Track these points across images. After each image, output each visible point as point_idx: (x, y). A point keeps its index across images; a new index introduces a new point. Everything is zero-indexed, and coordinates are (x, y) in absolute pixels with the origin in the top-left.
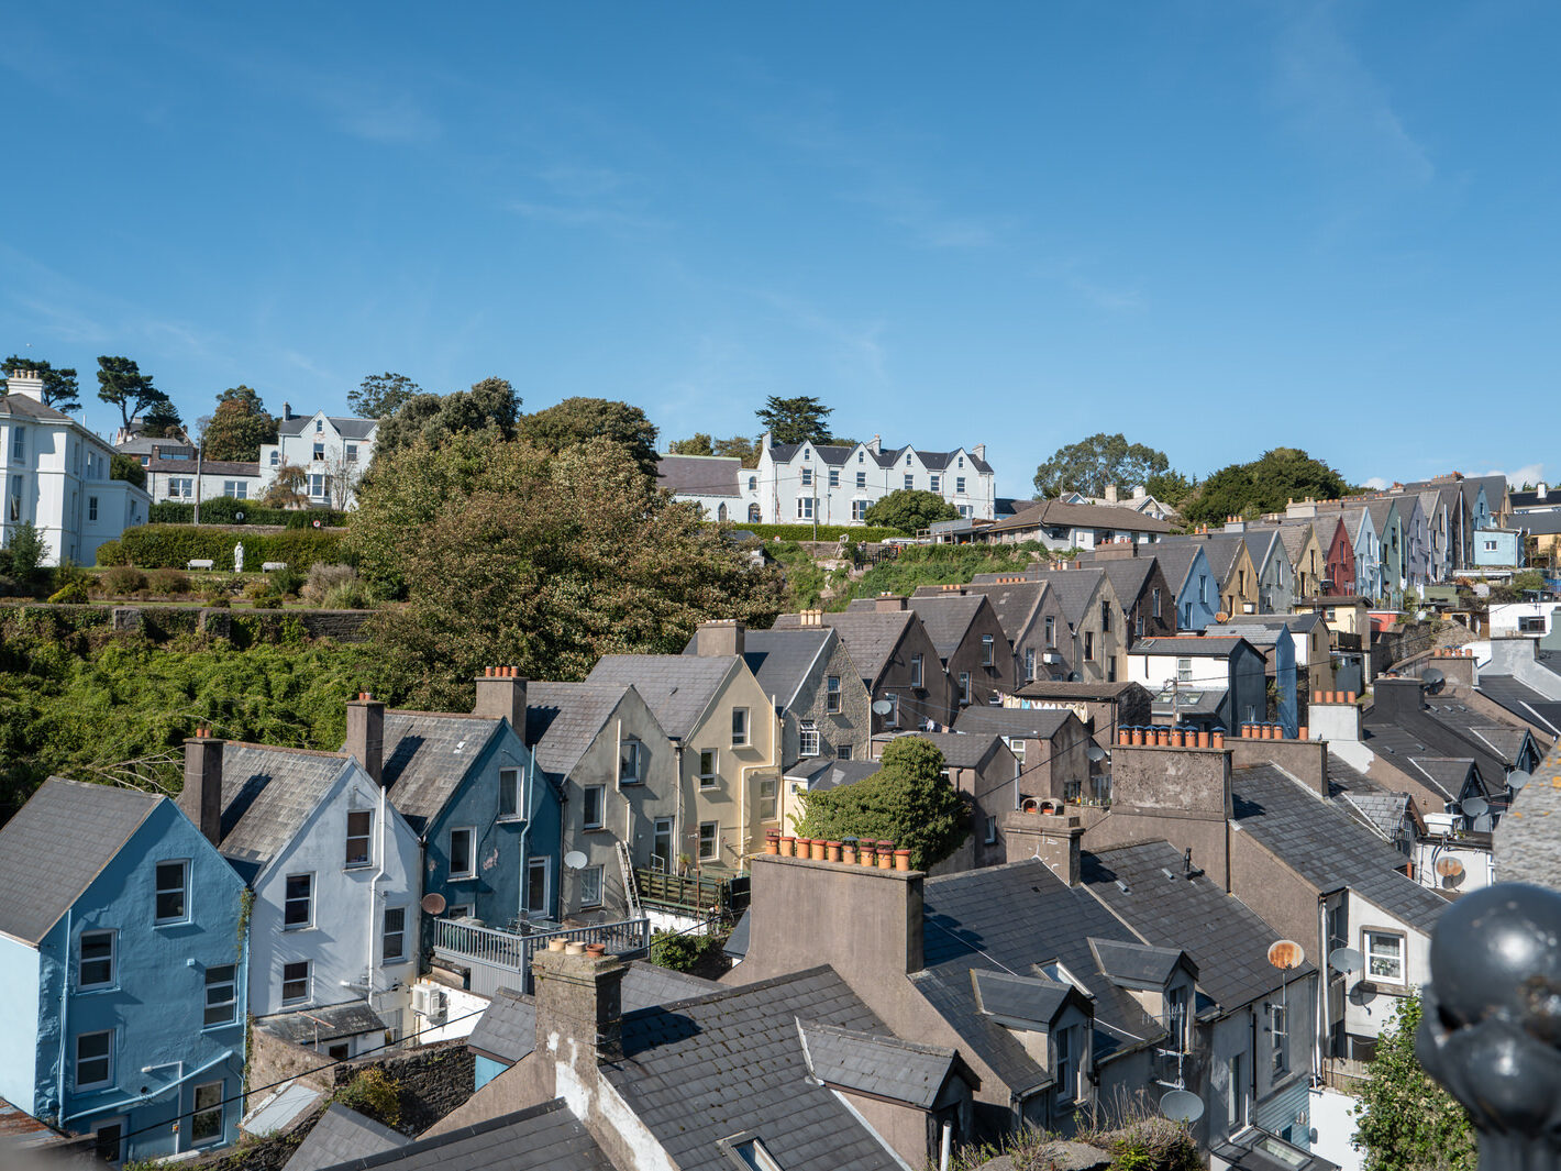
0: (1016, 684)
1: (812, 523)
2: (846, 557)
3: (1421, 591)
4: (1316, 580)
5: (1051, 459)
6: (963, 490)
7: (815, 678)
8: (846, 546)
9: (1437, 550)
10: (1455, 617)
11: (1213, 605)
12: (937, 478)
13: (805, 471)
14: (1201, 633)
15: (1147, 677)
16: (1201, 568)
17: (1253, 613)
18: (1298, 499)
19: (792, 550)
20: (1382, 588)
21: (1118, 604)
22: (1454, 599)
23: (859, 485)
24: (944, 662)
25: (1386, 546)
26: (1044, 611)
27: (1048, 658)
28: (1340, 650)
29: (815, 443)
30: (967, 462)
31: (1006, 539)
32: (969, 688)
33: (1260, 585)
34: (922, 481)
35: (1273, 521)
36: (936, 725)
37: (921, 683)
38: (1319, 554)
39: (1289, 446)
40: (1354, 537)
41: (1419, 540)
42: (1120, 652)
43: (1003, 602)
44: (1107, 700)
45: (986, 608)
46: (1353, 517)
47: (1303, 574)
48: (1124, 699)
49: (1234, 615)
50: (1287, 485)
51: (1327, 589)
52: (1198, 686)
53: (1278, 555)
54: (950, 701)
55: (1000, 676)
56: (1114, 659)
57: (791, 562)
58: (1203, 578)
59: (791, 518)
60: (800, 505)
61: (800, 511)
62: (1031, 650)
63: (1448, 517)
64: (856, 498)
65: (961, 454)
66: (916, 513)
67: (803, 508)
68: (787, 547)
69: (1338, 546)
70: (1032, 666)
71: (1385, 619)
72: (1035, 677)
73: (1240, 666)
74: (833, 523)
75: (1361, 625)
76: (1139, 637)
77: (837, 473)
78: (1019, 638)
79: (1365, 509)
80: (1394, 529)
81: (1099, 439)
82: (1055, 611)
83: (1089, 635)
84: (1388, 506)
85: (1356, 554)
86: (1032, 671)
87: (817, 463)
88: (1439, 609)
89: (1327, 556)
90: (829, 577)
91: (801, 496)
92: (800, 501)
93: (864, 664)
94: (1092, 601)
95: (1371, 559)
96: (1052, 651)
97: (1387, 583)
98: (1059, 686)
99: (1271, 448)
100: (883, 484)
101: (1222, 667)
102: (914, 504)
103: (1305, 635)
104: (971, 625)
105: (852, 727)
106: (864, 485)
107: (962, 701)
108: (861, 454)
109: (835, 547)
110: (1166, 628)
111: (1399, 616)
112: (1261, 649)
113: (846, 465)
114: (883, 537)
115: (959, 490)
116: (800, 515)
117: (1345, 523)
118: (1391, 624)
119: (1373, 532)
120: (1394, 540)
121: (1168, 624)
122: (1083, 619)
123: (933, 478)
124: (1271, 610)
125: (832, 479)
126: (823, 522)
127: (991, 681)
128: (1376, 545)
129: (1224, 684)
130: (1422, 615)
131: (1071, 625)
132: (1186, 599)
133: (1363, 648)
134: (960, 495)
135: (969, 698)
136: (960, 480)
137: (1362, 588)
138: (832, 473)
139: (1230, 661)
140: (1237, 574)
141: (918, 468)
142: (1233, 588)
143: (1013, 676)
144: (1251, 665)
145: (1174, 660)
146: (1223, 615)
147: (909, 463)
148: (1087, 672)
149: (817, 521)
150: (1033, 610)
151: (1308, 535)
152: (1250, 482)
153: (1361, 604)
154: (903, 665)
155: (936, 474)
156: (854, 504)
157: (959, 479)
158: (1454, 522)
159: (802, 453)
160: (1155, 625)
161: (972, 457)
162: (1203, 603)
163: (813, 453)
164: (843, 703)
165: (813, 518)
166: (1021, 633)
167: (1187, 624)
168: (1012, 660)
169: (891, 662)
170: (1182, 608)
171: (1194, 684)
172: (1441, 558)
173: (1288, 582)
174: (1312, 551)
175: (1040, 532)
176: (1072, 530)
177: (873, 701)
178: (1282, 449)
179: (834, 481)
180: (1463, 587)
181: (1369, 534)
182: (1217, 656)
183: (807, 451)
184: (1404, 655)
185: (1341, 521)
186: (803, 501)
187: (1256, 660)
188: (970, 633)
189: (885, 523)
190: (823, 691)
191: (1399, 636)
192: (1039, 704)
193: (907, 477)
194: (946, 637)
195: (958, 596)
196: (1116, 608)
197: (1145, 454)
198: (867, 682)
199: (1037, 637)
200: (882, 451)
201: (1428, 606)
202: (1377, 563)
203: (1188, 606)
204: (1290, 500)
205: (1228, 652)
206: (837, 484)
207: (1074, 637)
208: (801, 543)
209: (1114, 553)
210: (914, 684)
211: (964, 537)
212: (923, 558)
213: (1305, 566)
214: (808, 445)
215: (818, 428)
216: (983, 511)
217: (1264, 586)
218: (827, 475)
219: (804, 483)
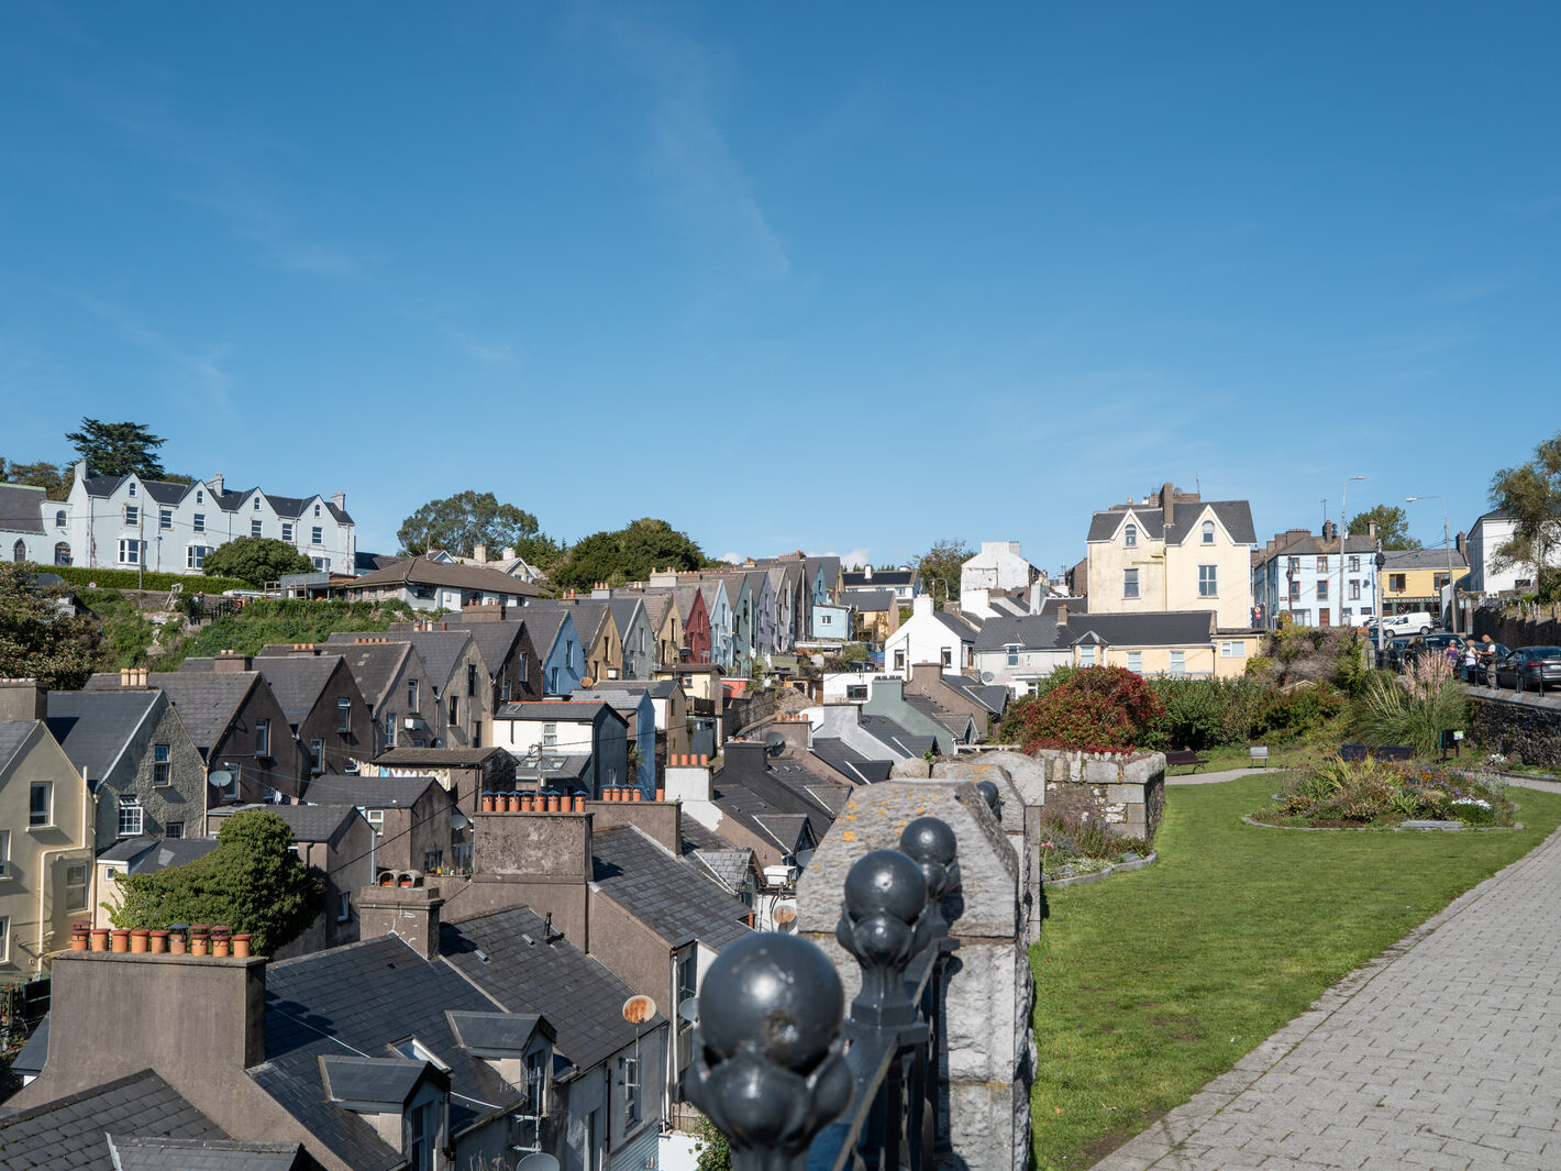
0: (375, 751)
1: (138, 568)
2: (179, 609)
3: (768, 660)
4: (676, 648)
5: (418, 512)
6: (319, 541)
7: (138, 746)
8: (179, 596)
9: (782, 622)
10: (796, 685)
11: (579, 670)
12: (290, 526)
13: (129, 509)
14: (567, 698)
15: (512, 742)
16: (568, 634)
17: (617, 679)
18: (661, 569)
19: (111, 599)
20: (734, 657)
21: (485, 668)
22: (795, 669)
23: (196, 529)
24: (294, 728)
25: (738, 617)
26: (406, 673)
27: (409, 723)
28: (696, 715)
29: (142, 477)
30: (324, 510)
31: (367, 597)
32: (322, 756)
33: (624, 651)
34: (272, 528)
35: (637, 590)
36: (283, 796)
37: (267, 750)
38: (678, 623)
39: (654, 517)
40: (711, 608)
41: (767, 613)
42: (486, 717)
43: (362, 663)
44: (471, 766)
45: (343, 668)
46: (710, 589)
47: (664, 642)
48: (489, 765)
49: (599, 680)
50: (651, 555)
51: (685, 656)
52: (562, 750)
53: (641, 623)
54: (300, 769)
55: (357, 743)
56: (479, 724)
57: (110, 612)
58: (570, 643)
59: (111, 561)
60: (122, 547)
61: (122, 555)
62: (392, 715)
63: (792, 592)
64: (192, 543)
65: (318, 501)
66: (264, 563)
67: (127, 552)
68: (105, 595)
69: (696, 616)
70: (392, 731)
71: (736, 685)
72: (395, 744)
73: (603, 731)
74: (163, 570)
75: (714, 691)
76: (505, 702)
77: (169, 513)
78: (380, 701)
79: (721, 581)
80: (746, 602)
81: (469, 496)
82: (418, 673)
83: (454, 699)
84: (741, 579)
85: (712, 624)
86: (392, 737)
87: (143, 499)
88: (782, 677)
89: (686, 625)
90: (157, 631)
91: (124, 537)
92: (123, 543)
93: (199, 731)
94: (458, 664)
95: (725, 628)
96: (414, 716)
97: (738, 652)
98: (421, 753)
99: (638, 519)
100: (225, 529)
101: (587, 731)
102: (262, 553)
103: (664, 701)
104: (325, 689)
105: (182, 801)
106: (202, 529)
107: (314, 770)
108: (200, 494)
109: (166, 597)
110: (533, 693)
111: (748, 683)
112: (623, 714)
113: (182, 505)
114: (224, 589)
115: (314, 541)
116: (122, 559)
117: (703, 594)
118: (743, 689)
119: (727, 604)
120: (746, 613)
121: (534, 688)
122: (448, 682)
123: (285, 526)
124: (632, 675)
125: (163, 519)
126: (152, 568)
127: (348, 748)
128: (729, 616)
129: (587, 749)
130: (767, 683)
131: (435, 689)
132: (552, 664)
133: (716, 713)
134: (316, 546)
135: (322, 766)
136: (317, 530)
137: (716, 656)
138: (163, 512)
139: (594, 726)
140: (602, 638)
141: (267, 514)
142: (598, 654)
143: (371, 744)
144: (614, 729)
145: (539, 725)
146: (588, 681)
147: (257, 507)
148: (451, 738)
149: (143, 567)
150: (395, 673)
151: (670, 604)
152: (617, 550)
153: (715, 672)
154: (246, 731)
155: (288, 522)
156: (190, 549)
157: (315, 529)
158: (797, 597)
159: (125, 487)
160: (522, 690)
161: (331, 506)
162: (569, 668)
163: (140, 488)
164: (173, 775)
165: (138, 562)
166: (381, 697)
167: (553, 688)
168: (371, 725)
169: (231, 729)
170: (549, 673)
171: (558, 748)
172: (785, 630)
173: (650, 648)
174: (673, 620)
175: (404, 590)
176: (439, 590)
177: (209, 772)
178: (647, 519)
179: (165, 521)
180: (803, 657)
181: (724, 605)
182: (581, 721)
183: (133, 486)
184: (752, 719)
185: (699, 591)
186: (127, 543)
187: (619, 724)
188: (325, 698)
189: (228, 572)
190: (148, 762)
191: (748, 702)
192: (400, 771)
193: (254, 522)
194: (296, 701)
195: (312, 656)
196: (482, 671)
197: (515, 516)
198: (203, 751)
199: (399, 701)
200: (225, 492)
201: (774, 674)
202: (730, 633)
203: (555, 670)
204: (654, 571)
205: (592, 716)
206: (169, 526)
207: (438, 702)
208: (123, 591)
209: (481, 616)
210: (259, 753)
211: (319, 592)
212: (271, 614)
213: (666, 635)
214: (133, 478)
215: (147, 460)
216: (342, 564)
217: (628, 653)
218: (157, 514)
219: (128, 522)
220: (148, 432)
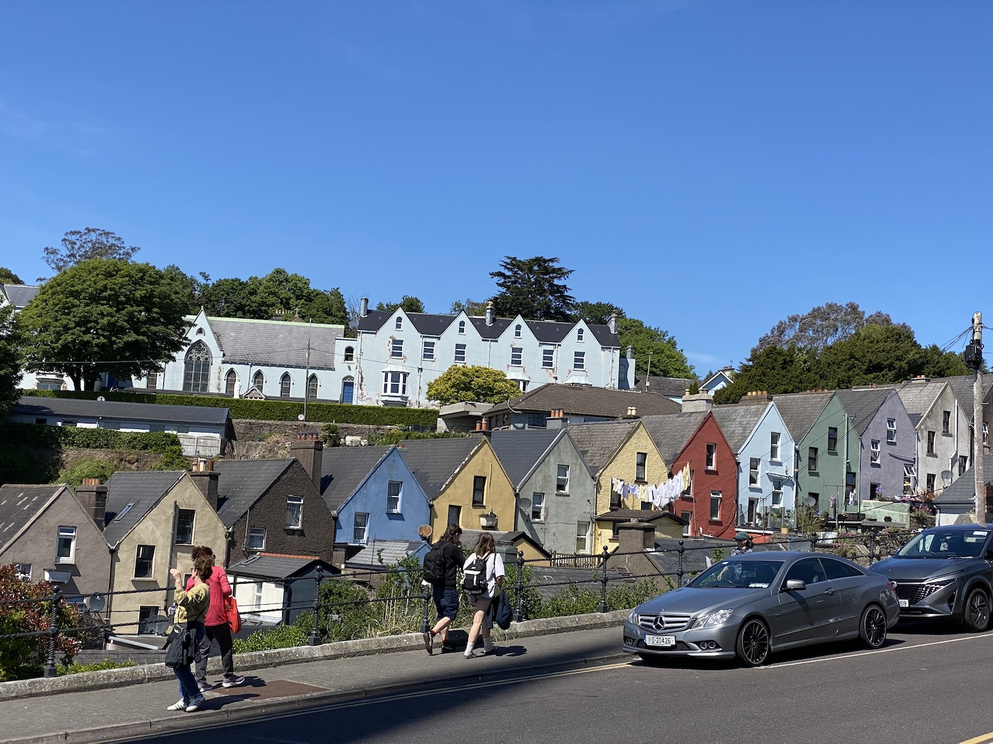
1: (399, 400)
6: (581, 366)
11: (413, 517)
12: (551, 352)
13: (395, 342)
16: (393, 472)
21: (212, 514)
23: (456, 356)
30: (588, 334)
34: (533, 354)
53: (566, 457)
58: (396, 484)
59: (376, 392)
60: (386, 380)
61: (386, 385)
67: (389, 383)
77: (432, 344)
78: (2, 550)
82: (79, 519)
83: (147, 549)
85: (743, 459)
91: (388, 369)
92: (387, 375)
94: (153, 507)
95: (776, 464)
100: (485, 358)
106: (462, 356)
108: (462, 324)
113: (443, 336)
115: (576, 366)
116: (385, 391)
123: (545, 352)
125: (426, 351)
126: (412, 401)
132: (355, 510)
134: (578, 372)
136: (579, 355)
138: (426, 344)
140: (470, 480)
142: (459, 497)
146: (427, 530)
147: (518, 334)
151: (631, 435)
155: (550, 348)
157: (577, 354)
162: (392, 514)
174: (641, 454)
175: (513, 419)
179: (428, 353)
185: (710, 417)
186: (390, 375)
193: (514, 350)
196: (204, 518)
202: (789, 471)
206: (431, 357)
213: (623, 473)
217: (528, 495)
218: (421, 347)
219: (393, 354)
220: (556, 265)
